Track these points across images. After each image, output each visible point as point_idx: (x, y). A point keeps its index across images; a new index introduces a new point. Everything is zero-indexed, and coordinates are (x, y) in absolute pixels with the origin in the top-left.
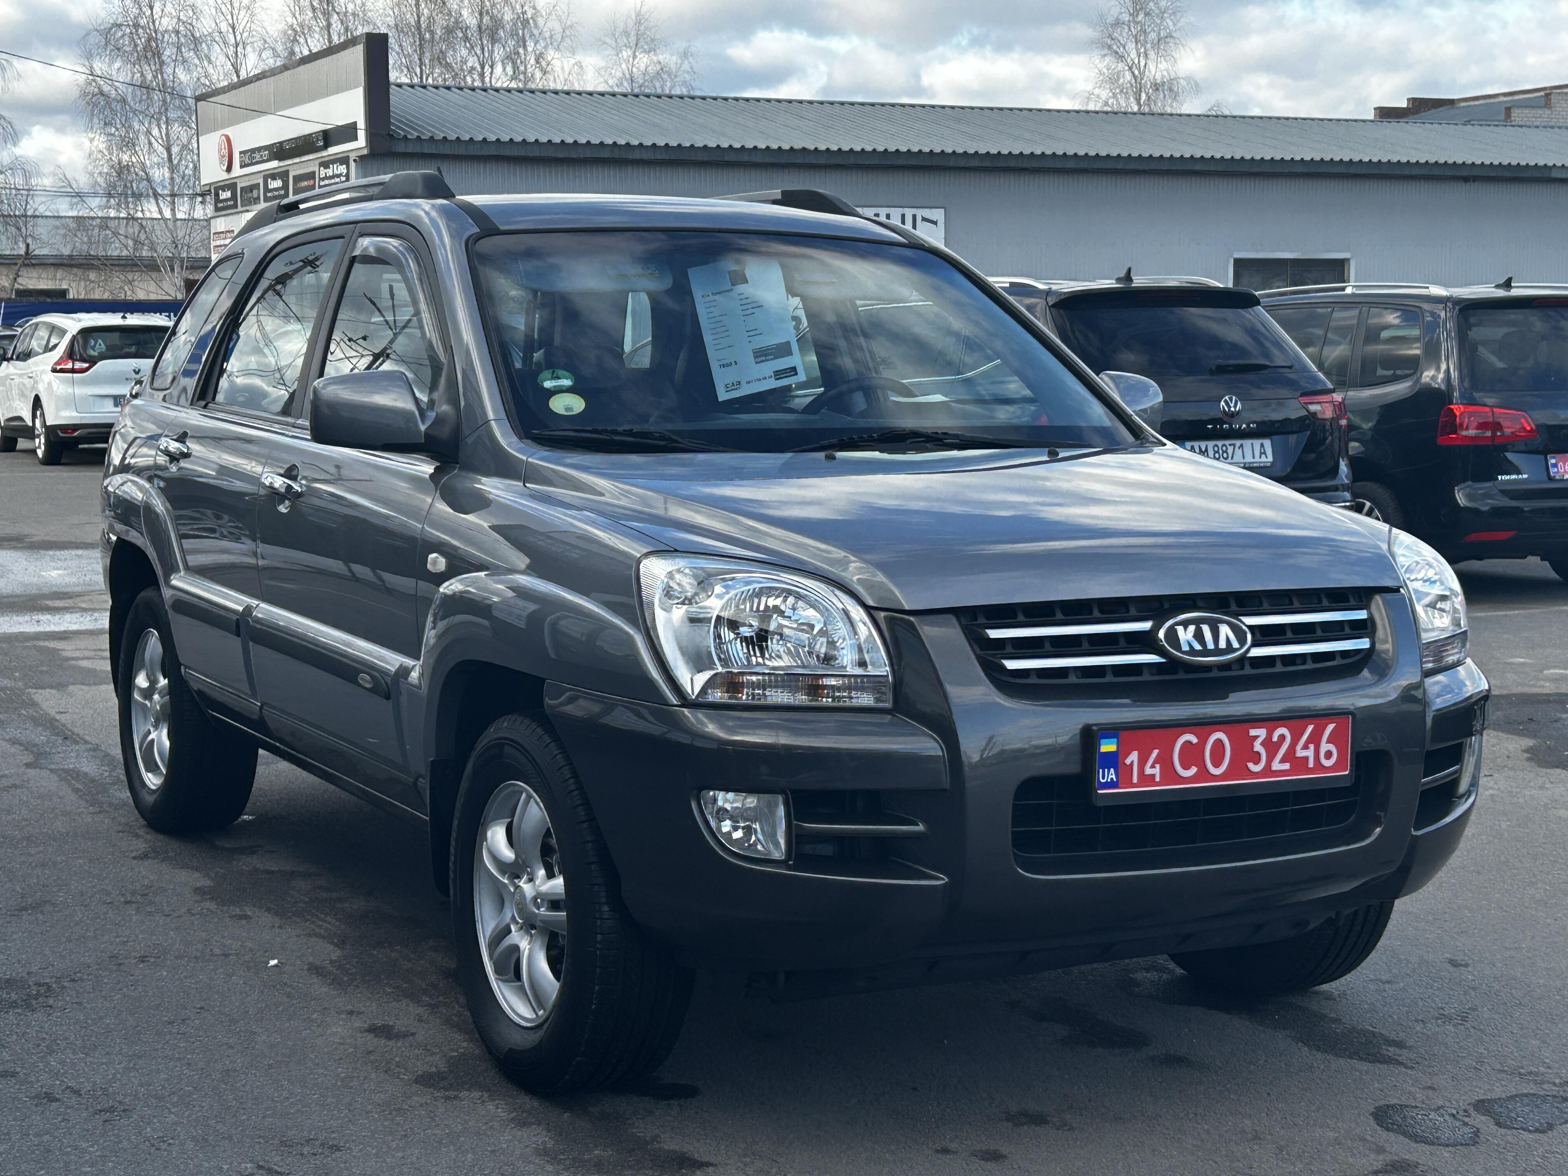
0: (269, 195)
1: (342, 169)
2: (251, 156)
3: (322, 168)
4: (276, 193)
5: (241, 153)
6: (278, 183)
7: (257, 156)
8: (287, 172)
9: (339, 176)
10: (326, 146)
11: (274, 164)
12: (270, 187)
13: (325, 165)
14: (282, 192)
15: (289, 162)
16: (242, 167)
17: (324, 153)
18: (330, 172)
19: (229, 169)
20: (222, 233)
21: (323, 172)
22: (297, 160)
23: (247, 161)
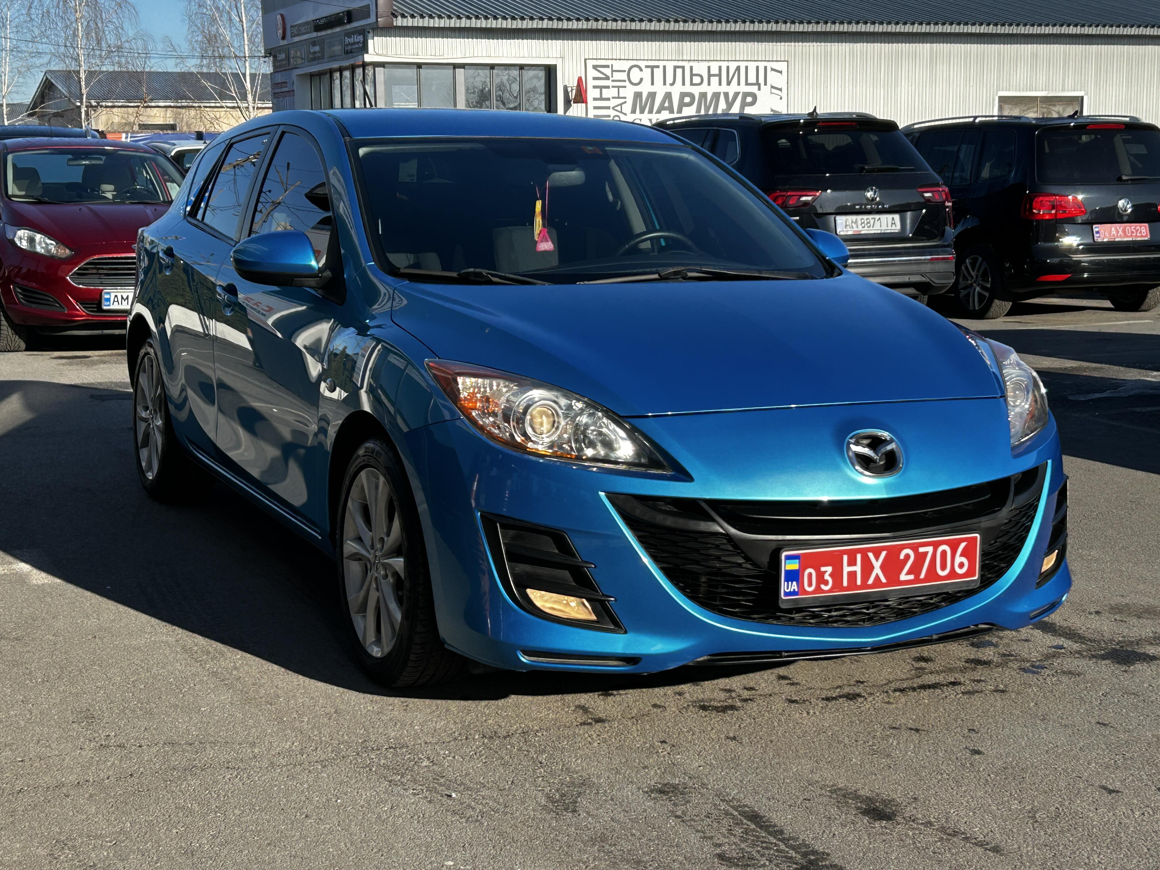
0: (311, 56)
1: (360, 38)
2: (299, 30)
3: (346, 38)
4: (316, 55)
5: (292, 26)
6: (317, 48)
7: (303, 29)
8: (324, 39)
9: (358, 43)
10: (350, 21)
11: (315, 34)
12: (312, 51)
13: (349, 34)
14: (320, 55)
15: (323, 33)
16: (292, 37)
17: (348, 27)
18: (351, 40)
19: (284, 38)
20: (279, 83)
21: (347, 40)
22: (329, 32)
23: (295, 32)
